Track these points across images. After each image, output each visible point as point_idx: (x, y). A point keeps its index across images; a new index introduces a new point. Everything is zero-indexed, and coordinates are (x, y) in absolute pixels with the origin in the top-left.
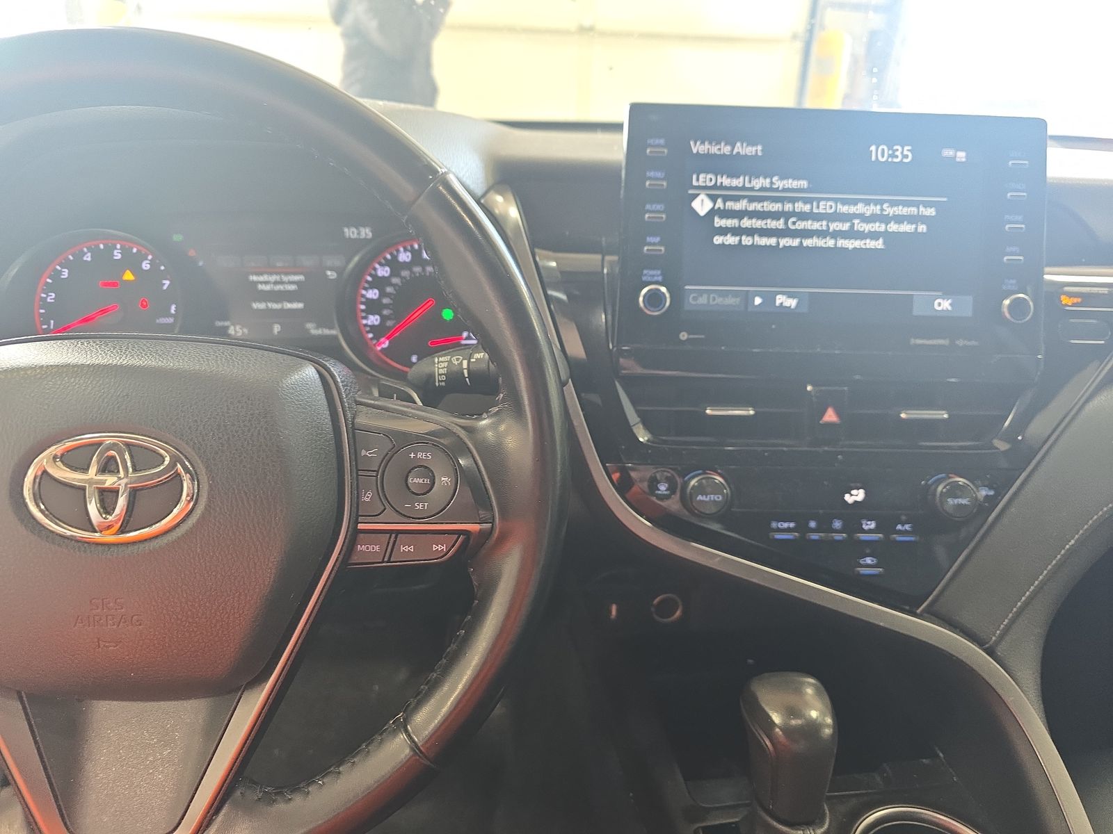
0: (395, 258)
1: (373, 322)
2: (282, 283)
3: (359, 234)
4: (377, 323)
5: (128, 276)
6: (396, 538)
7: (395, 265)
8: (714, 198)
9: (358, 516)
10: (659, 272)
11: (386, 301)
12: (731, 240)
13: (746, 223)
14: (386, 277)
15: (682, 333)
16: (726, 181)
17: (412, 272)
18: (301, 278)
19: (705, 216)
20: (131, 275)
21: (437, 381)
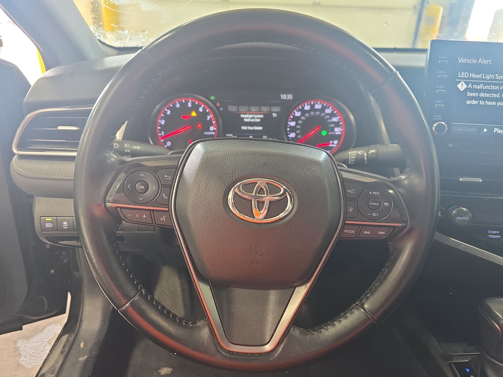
0: (303, 108)
1: (292, 136)
2: (254, 118)
3: (287, 97)
4: (294, 136)
5: (194, 114)
6: (362, 228)
7: (303, 111)
8: (467, 83)
9: (346, 217)
10: (441, 116)
11: (298, 127)
12: (474, 102)
13: (482, 95)
14: (299, 117)
15: (450, 144)
16: (474, 76)
17: (310, 114)
18: (262, 116)
19: (463, 91)
20: (195, 114)
21: (350, 161)
